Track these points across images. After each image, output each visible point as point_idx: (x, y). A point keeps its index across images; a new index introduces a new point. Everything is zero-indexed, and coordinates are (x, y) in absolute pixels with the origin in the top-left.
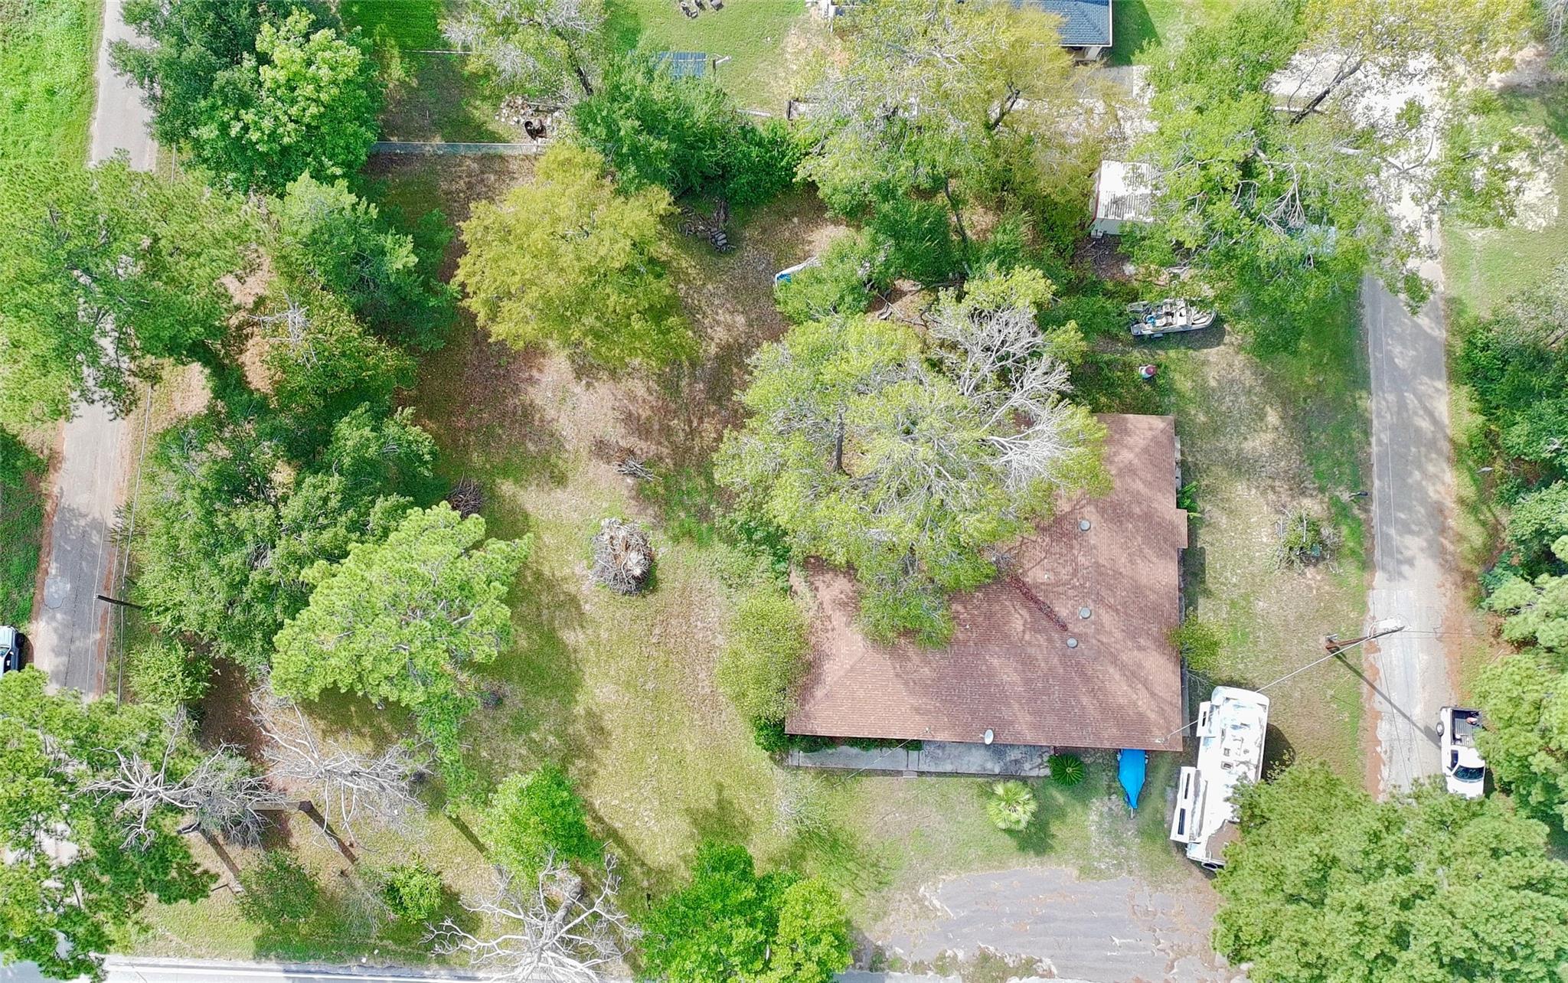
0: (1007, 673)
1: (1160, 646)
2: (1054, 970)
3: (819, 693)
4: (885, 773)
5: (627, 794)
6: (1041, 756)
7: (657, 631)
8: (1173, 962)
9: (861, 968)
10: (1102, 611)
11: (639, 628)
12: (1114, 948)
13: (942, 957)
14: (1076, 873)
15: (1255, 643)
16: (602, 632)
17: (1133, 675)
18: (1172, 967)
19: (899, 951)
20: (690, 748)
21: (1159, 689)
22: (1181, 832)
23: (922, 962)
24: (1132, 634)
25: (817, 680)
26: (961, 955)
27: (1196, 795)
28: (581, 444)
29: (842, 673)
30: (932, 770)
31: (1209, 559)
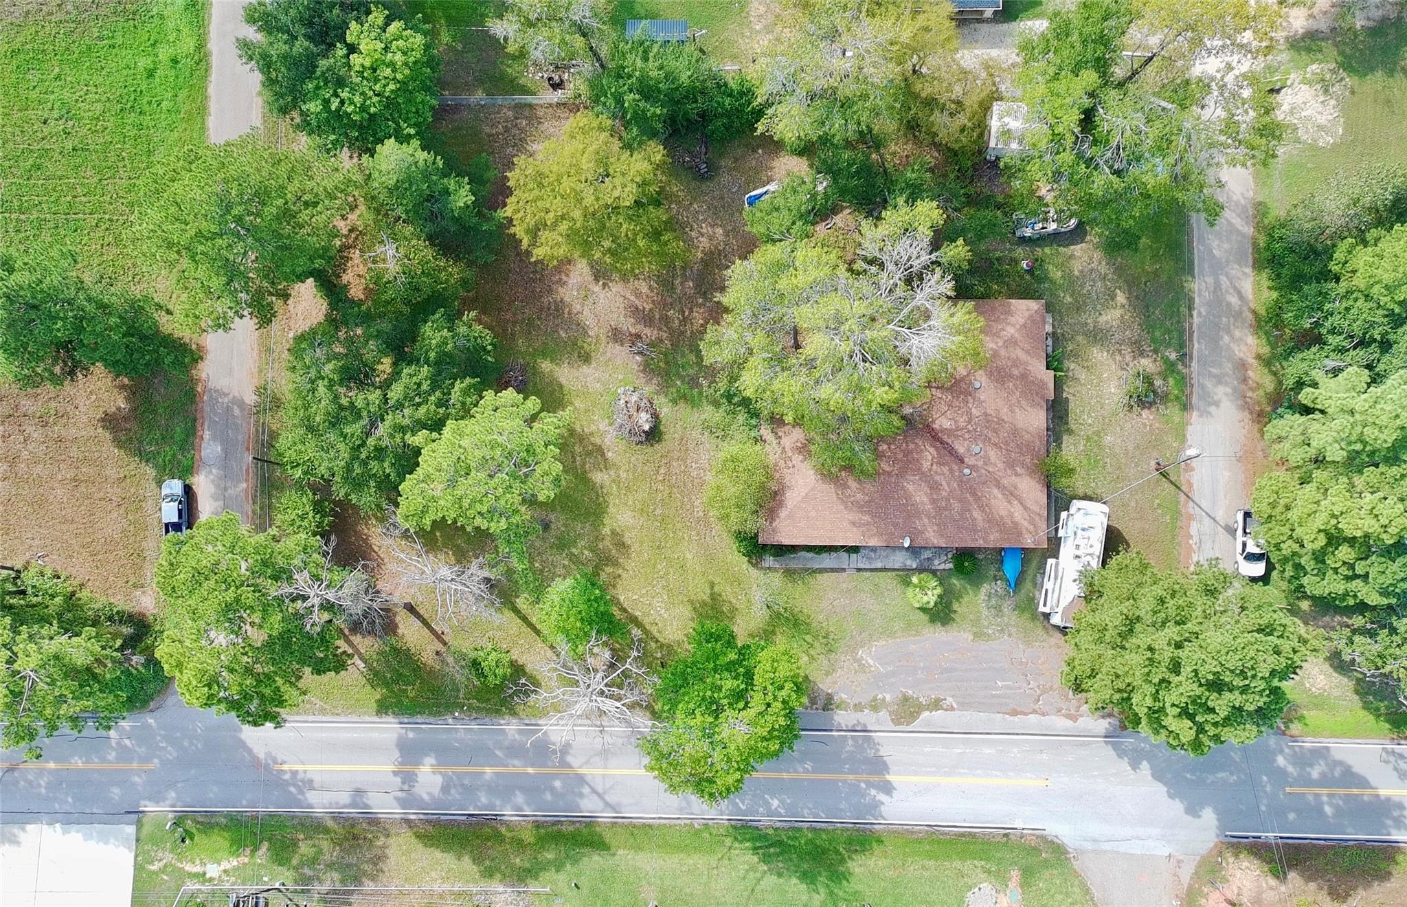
0: (919, 495)
1: (1032, 472)
2: (955, 705)
3: (783, 514)
4: (833, 570)
5: (644, 591)
6: (946, 555)
7: (662, 471)
8: (1039, 697)
9: (817, 709)
10: (989, 448)
11: (649, 468)
12: (997, 689)
13: (875, 699)
14: (971, 637)
15: (1104, 467)
16: (621, 472)
17: (1012, 494)
18: (1039, 700)
19: (844, 696)
20: (689, 556)
21: (1029, 504)
22: (1045, 605)
23: (860, 703)
24: (1011, 464)
25: (781, 504)
26: (888, 697)
27: (1056, 578)
28: (601, 331)
29: (800, 499)
30: (867, 567)
31: (1071, 406)
